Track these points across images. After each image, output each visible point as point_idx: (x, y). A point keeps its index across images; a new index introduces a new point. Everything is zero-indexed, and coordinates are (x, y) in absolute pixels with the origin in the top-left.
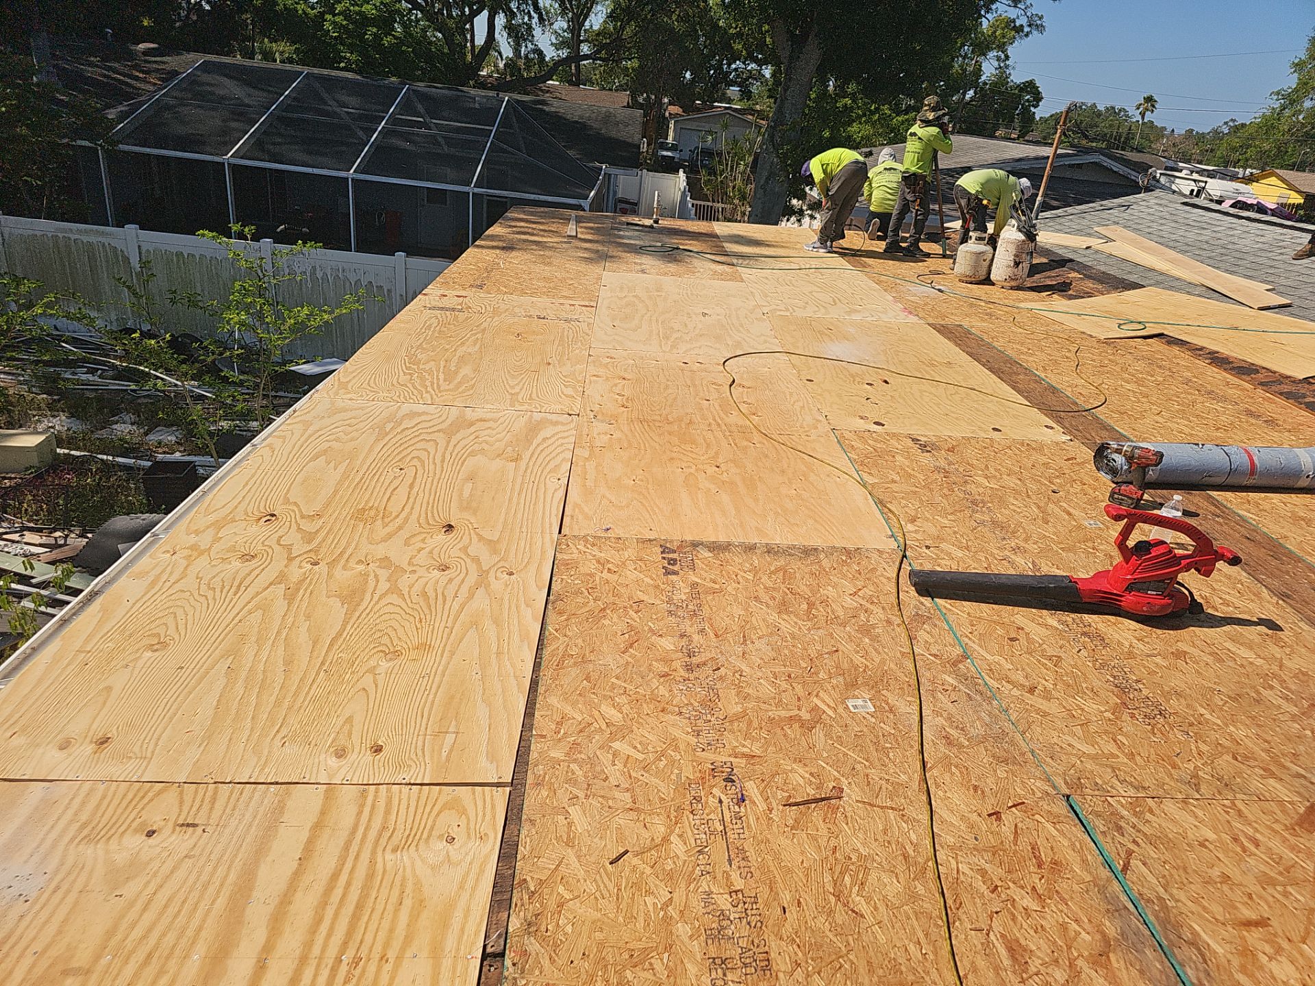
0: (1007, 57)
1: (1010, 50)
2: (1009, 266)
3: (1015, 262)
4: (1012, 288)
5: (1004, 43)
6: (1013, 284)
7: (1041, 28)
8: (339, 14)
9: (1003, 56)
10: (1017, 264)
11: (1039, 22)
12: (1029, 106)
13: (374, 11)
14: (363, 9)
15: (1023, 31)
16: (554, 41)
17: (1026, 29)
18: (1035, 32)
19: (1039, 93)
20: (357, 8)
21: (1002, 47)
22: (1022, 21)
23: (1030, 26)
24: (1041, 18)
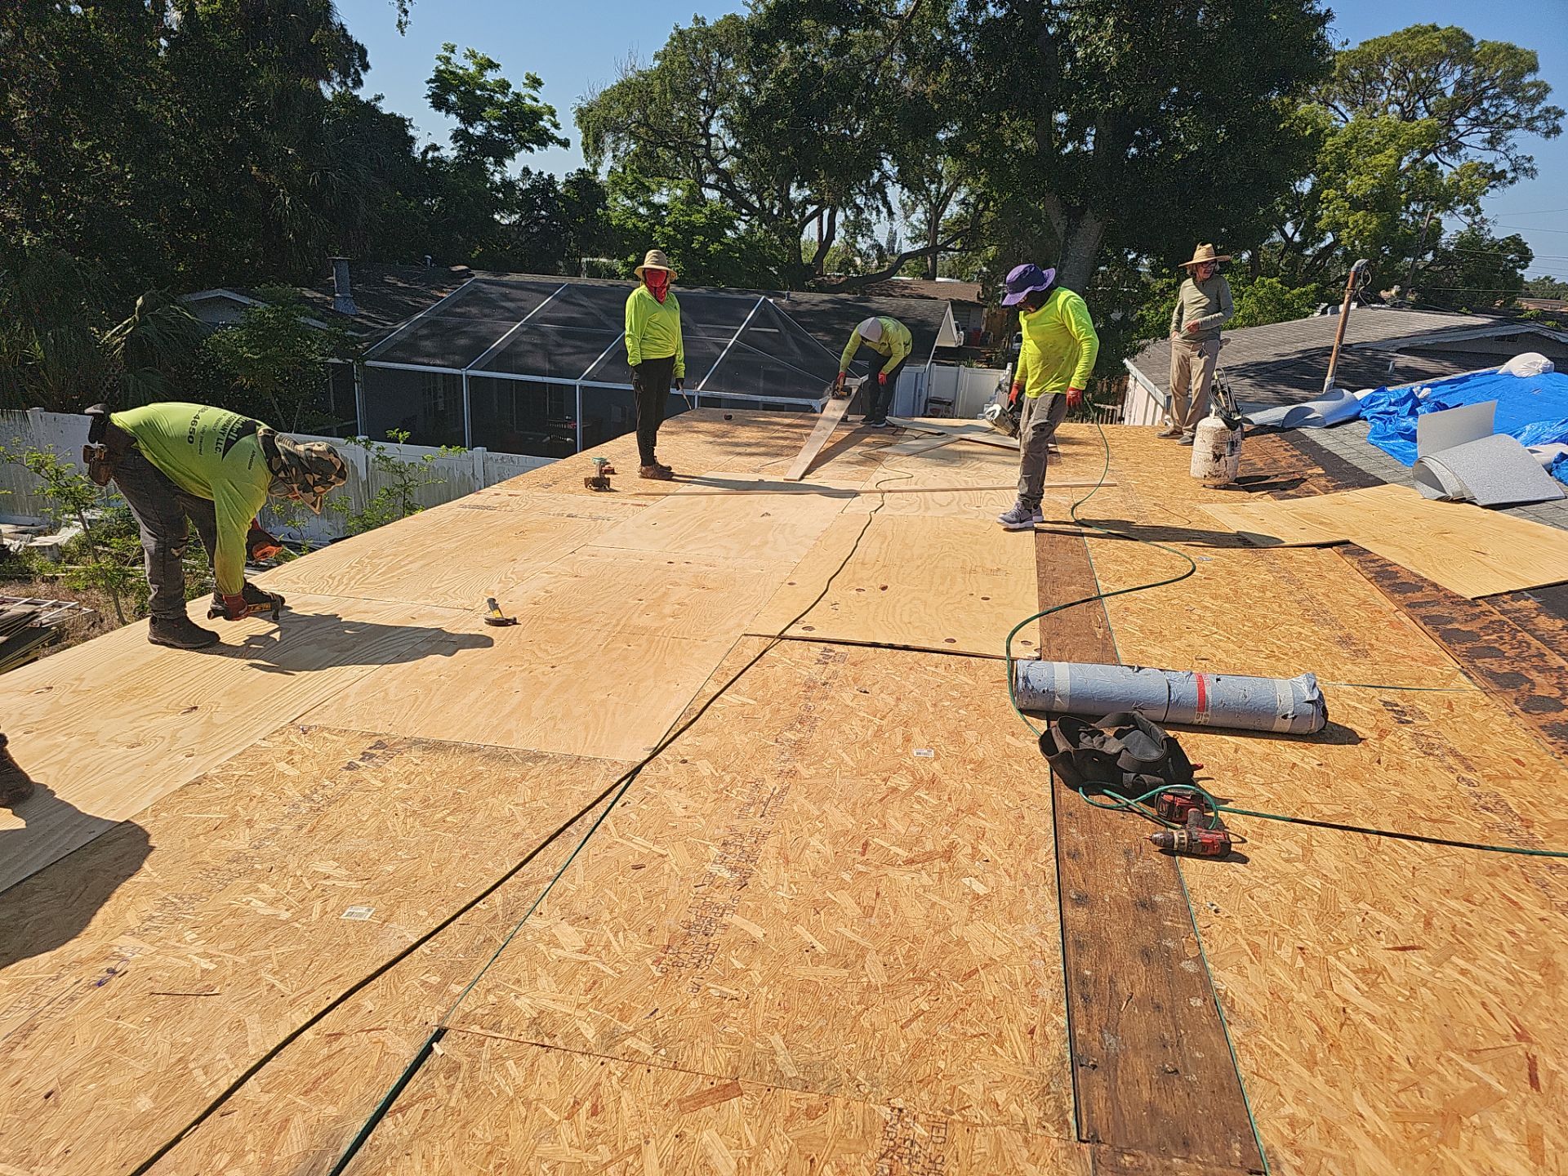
0: (1479, 211)
1: (1482, 201)
2: (1207, 460)
3: (1215, 455)
4: (1216, 487)
5: (1474, 195)
6: (1216, 481)
7: (1531, 172)
8: (668, 225)
9: (1472, 209)
10: (1217, 458)
11: (1527, 165)
12: (1514, 268)
13: (703, 220)
14: (692, 219)
15: (1505, 178)
16: (909, 235)
17: (1510, 175)
18: (1522, 178)
19: (1528, 250)
20: (687, 218)
21: (1471, 199)
22: (1503, 165)
23: (1514, 170)
24: (1530, 160)
